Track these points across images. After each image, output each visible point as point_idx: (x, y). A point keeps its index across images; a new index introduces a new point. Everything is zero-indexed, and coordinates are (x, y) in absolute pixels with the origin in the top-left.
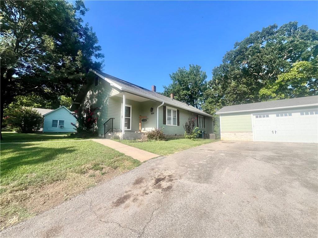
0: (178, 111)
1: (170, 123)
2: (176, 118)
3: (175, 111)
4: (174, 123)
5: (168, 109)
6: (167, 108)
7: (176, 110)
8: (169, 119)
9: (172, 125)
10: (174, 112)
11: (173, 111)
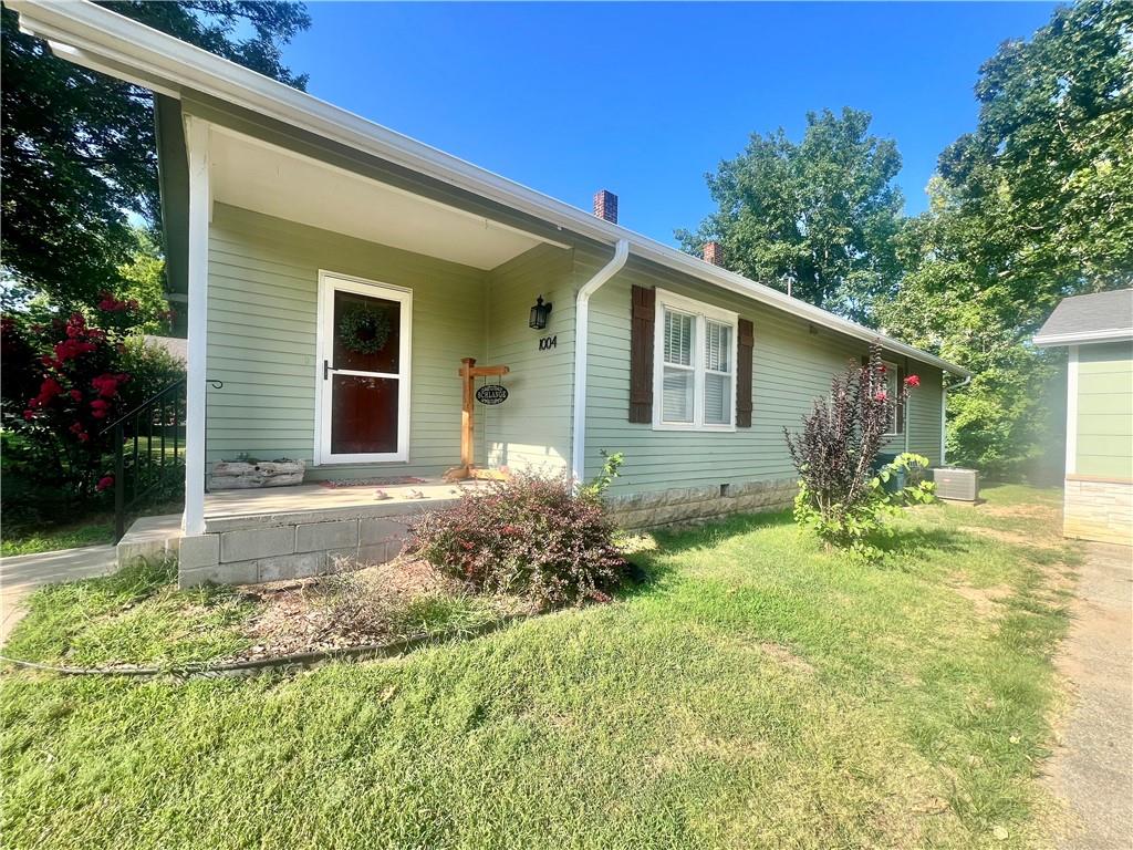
0: (746, 328)
1: (684, 413)
2: (730, 378)
3: (726, 330)
4: (716, 414)
5: (668, 316)
6: (667, 302)
7: (731, 318)
8: (680, 382)
9: (698, 422)
10: (718, 334)
11: (709, 325)
